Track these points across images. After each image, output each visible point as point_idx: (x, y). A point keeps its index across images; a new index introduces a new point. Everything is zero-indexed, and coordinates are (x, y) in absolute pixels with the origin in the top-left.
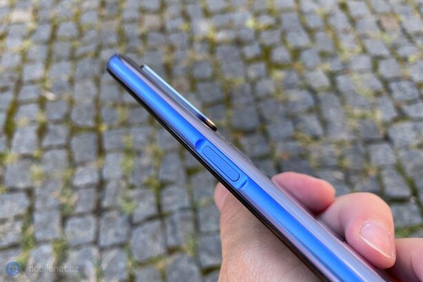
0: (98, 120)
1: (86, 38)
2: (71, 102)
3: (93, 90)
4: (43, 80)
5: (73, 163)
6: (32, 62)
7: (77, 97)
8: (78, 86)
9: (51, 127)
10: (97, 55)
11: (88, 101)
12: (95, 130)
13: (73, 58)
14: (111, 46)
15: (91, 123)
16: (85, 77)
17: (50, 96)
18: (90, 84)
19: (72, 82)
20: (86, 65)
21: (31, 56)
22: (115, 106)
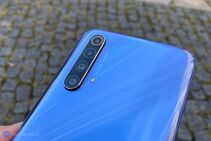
0: (33, 80)
1: (36, 38)
2: (22, 69)
3: (34, 64)
4: (10, 56)
5: (15, 101)
6: (7, 46)
7: (24, 67)
8: (26, 61)
9: (8, 80)
10: (39, 47)
11: (31, 70)
12: (30, 85)
13: (27, 47)
14: (48, 44)
15: (29, 81)
16: (31, 57)
17: (11, 65)
18: (33, 61)
19: (24, 59)
20: (33, 52)
21: (6, 44)
22: (44, 74)
